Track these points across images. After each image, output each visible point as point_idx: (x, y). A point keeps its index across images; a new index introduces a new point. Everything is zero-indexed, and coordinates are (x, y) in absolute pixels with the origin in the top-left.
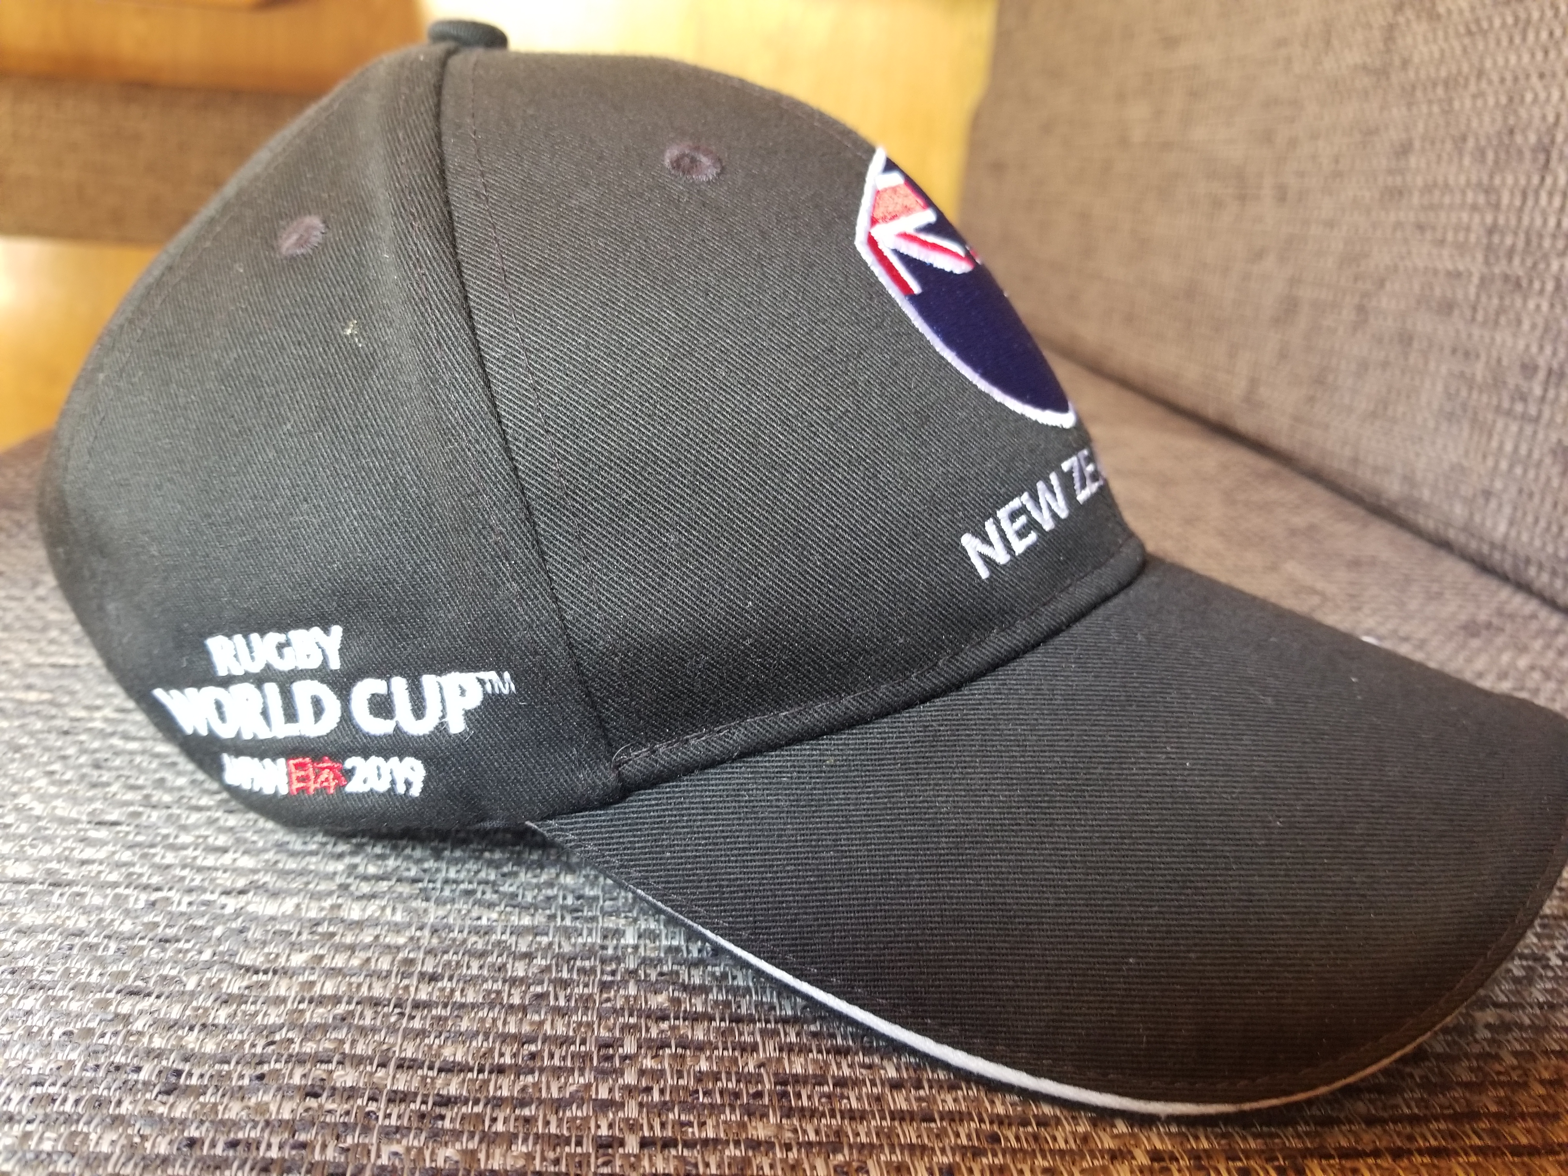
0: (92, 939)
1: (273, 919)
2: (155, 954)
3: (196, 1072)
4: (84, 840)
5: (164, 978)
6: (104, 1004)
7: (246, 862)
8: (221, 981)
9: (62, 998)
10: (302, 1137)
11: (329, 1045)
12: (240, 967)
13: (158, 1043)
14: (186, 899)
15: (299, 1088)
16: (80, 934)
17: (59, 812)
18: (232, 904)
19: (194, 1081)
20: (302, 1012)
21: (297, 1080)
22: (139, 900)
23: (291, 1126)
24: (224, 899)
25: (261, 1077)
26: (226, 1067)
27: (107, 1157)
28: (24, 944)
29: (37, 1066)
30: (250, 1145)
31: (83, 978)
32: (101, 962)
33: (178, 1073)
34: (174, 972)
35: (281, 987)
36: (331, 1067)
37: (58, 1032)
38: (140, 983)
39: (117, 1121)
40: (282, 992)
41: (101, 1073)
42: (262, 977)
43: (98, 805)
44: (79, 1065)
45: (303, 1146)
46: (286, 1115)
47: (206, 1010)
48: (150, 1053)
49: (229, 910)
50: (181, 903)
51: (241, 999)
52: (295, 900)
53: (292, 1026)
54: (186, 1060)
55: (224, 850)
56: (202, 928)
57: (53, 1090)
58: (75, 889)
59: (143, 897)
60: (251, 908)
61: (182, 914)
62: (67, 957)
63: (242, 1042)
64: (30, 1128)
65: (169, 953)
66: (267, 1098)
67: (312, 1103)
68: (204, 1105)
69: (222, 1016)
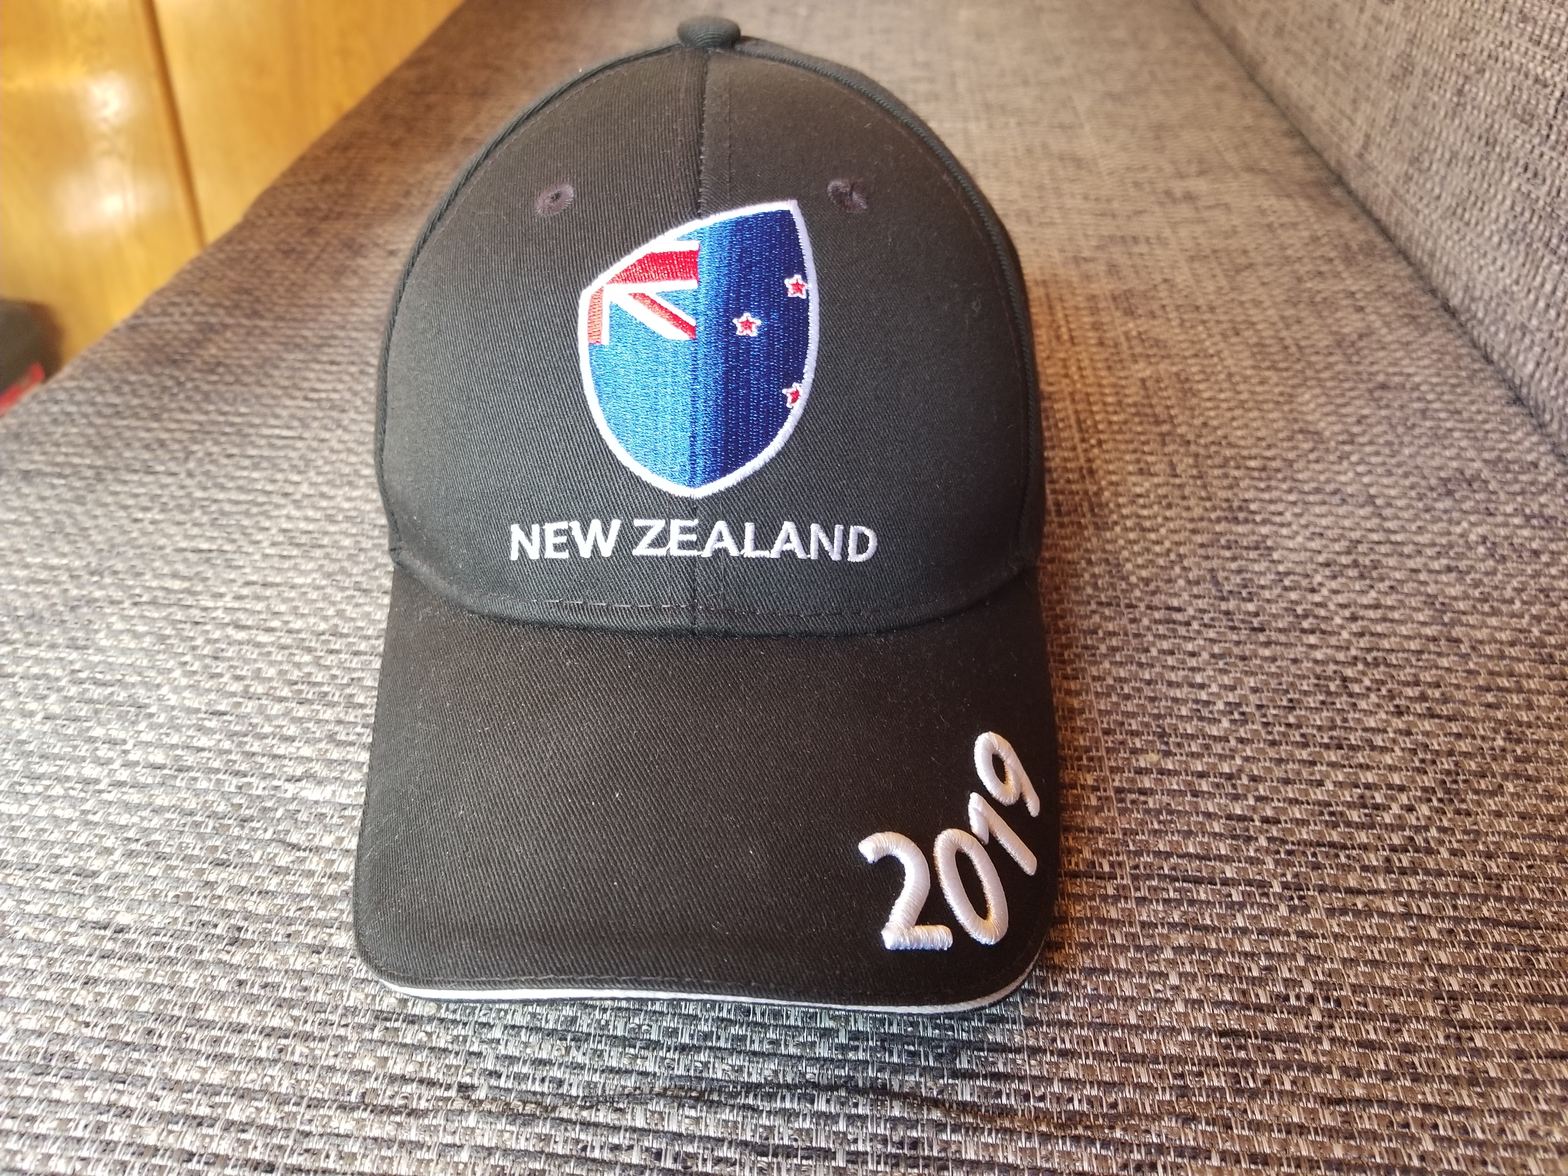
0: (198, 818)
1: (316, 802)
2: (236, 832)
3: (251, 929)
4: (200, 729)
5: (240, 851)
6: (201, 872)
7: (307, 751)
8: (276, 855)
9: (176, 867)
10: (305, 983)
11: (335, 915)
12: (289, 845)
13: (230, 906)
14: (263, 784)
15: (309, 946)
16: (191, 813)
17: (187, 703)
18: (291, 789)
19: (248, 936)
20: (323, 885)
21: (309, 940)
22: (231, 784)
23: (299, 974)
24: (287, 785)
25: (289, 936)
26: (269, 926)
27: (192, 990)
28: (156, 822)
29: (158, 922)
30: (276, 986)
31: (189, 852)
32: (201, 837)
33: (239, 929)
34: (247, 847)
35: (314, 863)
36: (333, 931)
37: (171, 894)
38: (224, 856)
39: (199, 964)
40: (313, 867)
41: (193, 929)
42: (302, 854)
43: (213, 696)
44: (181, 920)
45: (305, 989)
46: (298, 967)
47: (264, 878)
48: (226, 914)
49: (289, 795)
50: (259, 787)
51: (287, 871)
52: (333, 787)
53: (315, 897)
54: (246, 919)
55: (292, 739)
56: (270, 809)
57: (165, 939)
58: (192, 774)
59: (235, 782)
60: (303, 794)
61: (259, 797)
62: (181, 832)
63: (282, 906)
64: (151, 966)
65: (246, 831)
66: (290, 952)
67: (315, 958)
68: (252, 955)
69: (272, 884)
